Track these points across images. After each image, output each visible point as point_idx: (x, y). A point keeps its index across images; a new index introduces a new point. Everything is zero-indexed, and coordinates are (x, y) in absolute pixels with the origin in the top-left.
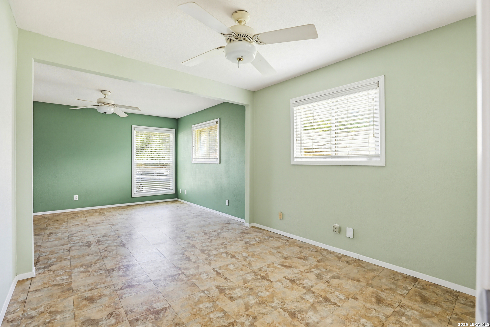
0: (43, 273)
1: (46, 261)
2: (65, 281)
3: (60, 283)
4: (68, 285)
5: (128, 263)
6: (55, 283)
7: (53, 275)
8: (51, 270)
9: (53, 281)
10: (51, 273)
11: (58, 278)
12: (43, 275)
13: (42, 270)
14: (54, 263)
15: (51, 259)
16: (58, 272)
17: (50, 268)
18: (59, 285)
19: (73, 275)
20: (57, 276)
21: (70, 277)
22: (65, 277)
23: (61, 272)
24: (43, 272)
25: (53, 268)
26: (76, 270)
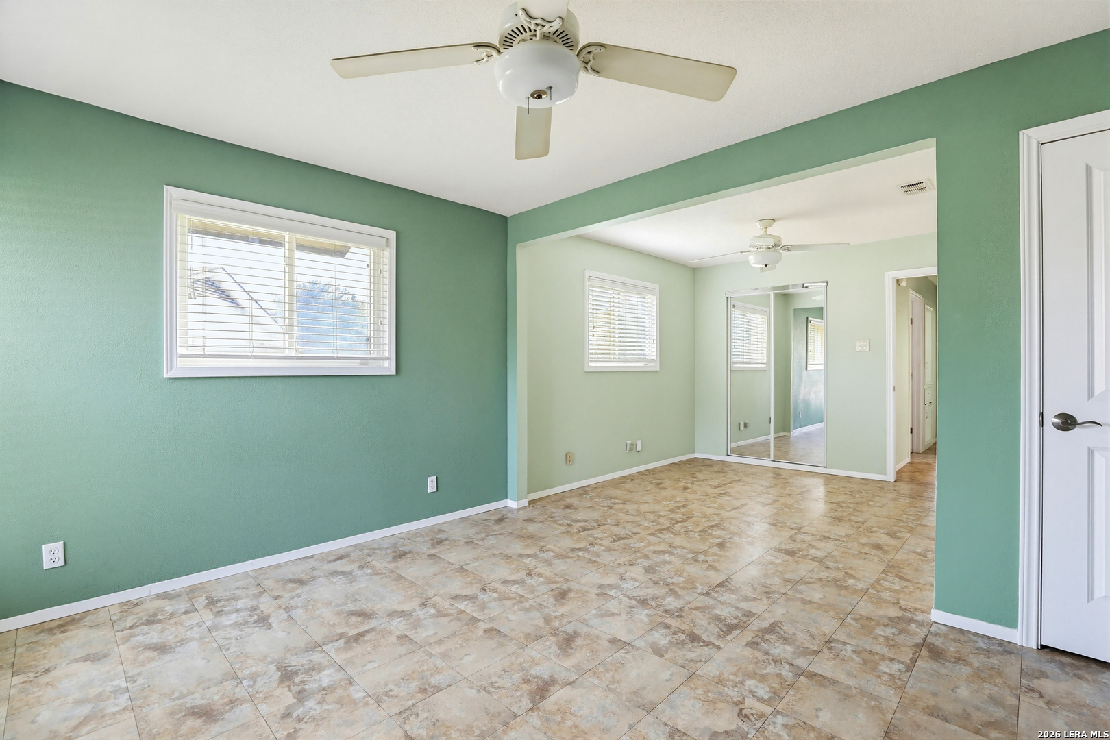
0: (916, 609)
1: (901, 639)
2: (890, 579)
3: (897, 579)
4: (888, 572)
5: (777, 554)
6: (905, 583)
7: (902, 596)
8: (900, 608)
9: (906, 587)
10: (903, 603)
11: (897, 587)
12: (918, 606)
13: (916, 618)
14: (886, 621)
15: (887, 638)
16: (891, 599)
17: (900, 614)
18: (901, 578)
19: (871, 581)
20: (896, 591)
21: (877, 581)
22: (886, 584)
23: (886, 595)
24: (917, 613)
25: (893, 612)
26: (860, 585)
